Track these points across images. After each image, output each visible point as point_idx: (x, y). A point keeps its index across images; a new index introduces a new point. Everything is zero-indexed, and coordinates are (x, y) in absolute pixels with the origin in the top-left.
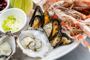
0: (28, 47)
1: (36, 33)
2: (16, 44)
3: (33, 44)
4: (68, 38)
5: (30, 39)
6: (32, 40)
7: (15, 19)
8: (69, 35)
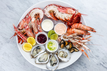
0: (62, 57)
1: (64, 50)
2: (58, 58)
3: (64, 55)
4: (77, 49)
5: (62, 53)
6: (63, 53)
7: (52, 43)
8: (77, 48)
